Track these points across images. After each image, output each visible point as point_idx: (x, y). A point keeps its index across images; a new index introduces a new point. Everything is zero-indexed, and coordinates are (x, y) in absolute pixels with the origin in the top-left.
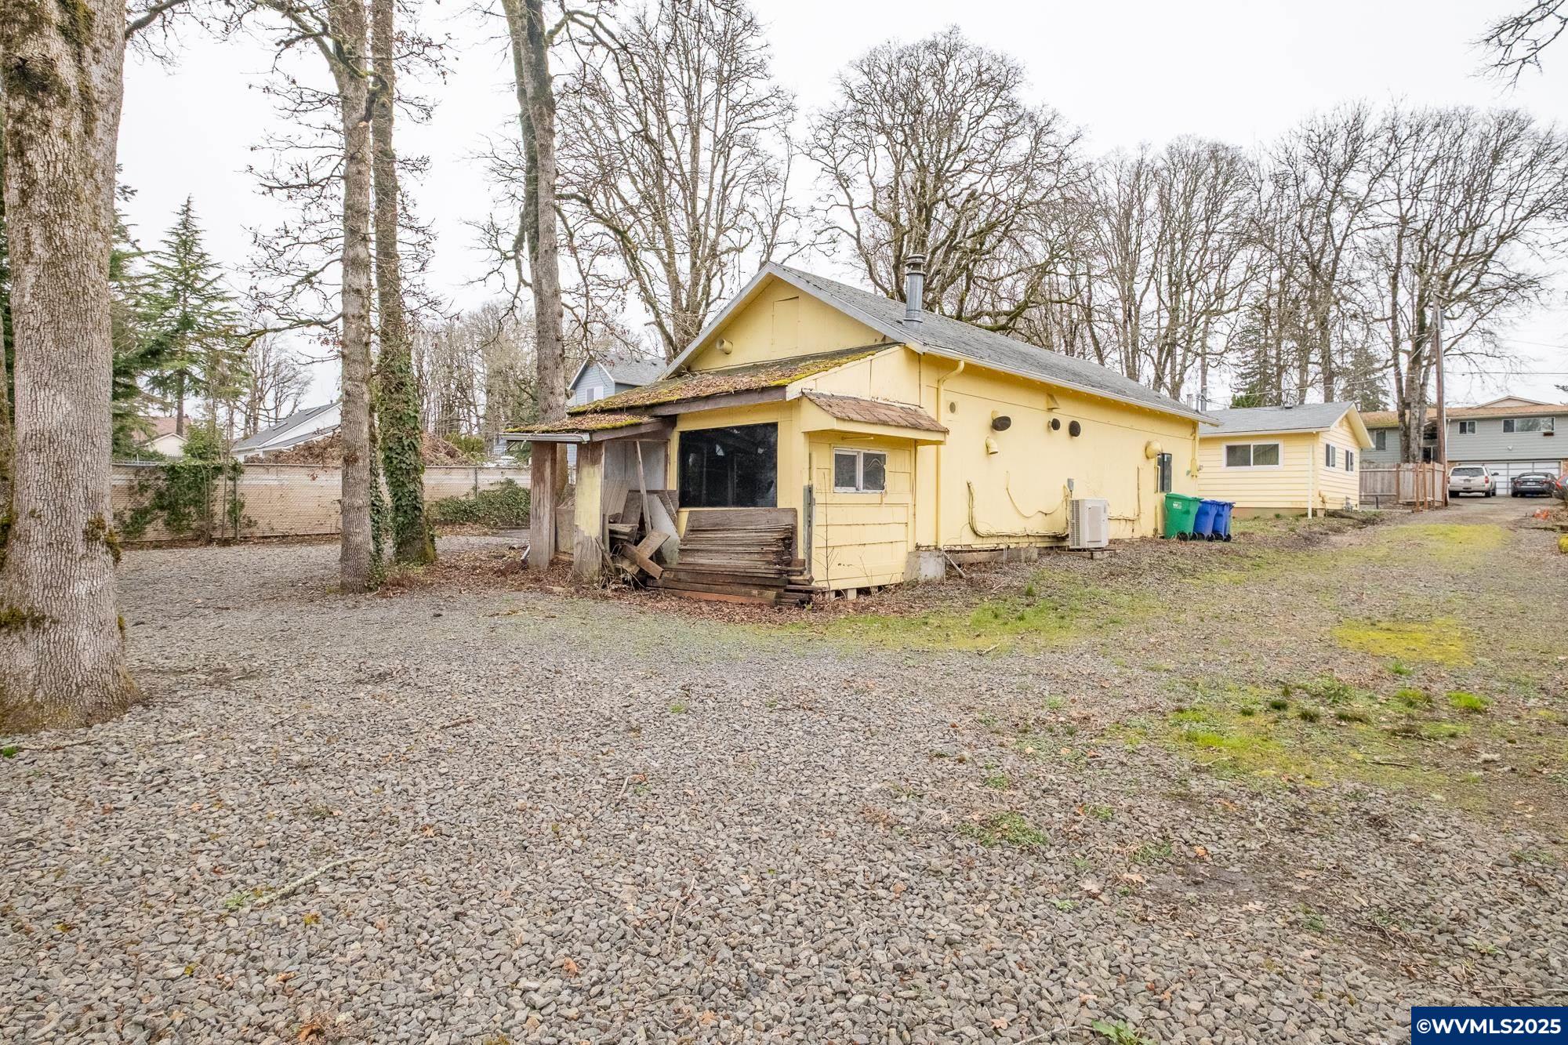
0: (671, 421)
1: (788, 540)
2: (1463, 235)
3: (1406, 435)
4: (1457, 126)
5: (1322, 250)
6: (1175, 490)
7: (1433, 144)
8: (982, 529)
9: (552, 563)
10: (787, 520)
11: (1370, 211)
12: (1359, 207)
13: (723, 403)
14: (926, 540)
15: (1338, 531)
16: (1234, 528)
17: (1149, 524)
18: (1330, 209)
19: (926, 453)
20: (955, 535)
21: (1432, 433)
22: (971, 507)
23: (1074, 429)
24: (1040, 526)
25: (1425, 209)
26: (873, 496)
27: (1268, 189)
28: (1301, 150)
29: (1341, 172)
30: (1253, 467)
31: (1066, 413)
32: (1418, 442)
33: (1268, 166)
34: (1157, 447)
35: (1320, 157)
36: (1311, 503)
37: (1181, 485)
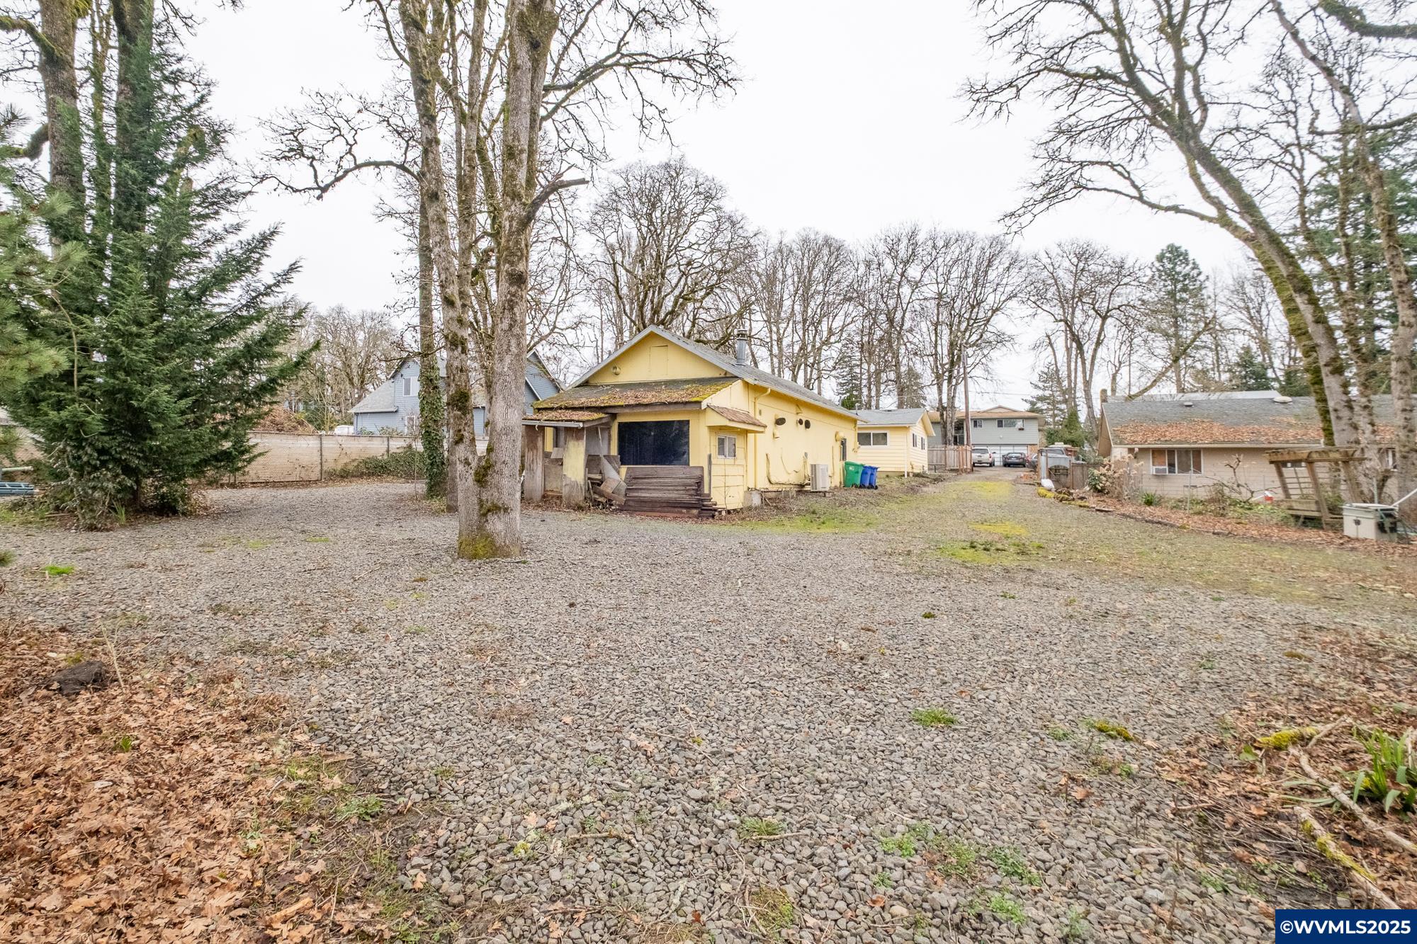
0: (614, 416)
1: (700, 483)
2: (973, 307)
3: (945, 427)
4: (968, 241)
5: (895, 309)
6: (849, 459)
7: (955, 251)
8: (773, 480)
9: (544, 497)
10: (698, 473)
11: (924, 289)
12: (916, 285)
13: (657, 409)
14: (752, 486)
15: (924, 485)
16: (878, 482)
17: (837, 480)
18: (900, 285)
19: (751, 436)
20: (763, 484)
21: (959, 426)
22: (768, 467)
23: (808, 425)
24: (794, 479)
25: (951, 290)
26: (730, 460)
27: (862, 269)
28: (882, 248)
29: (906, 263)
30: (872, 446)
31: (805, 415)
32: (951, 432)
33: (862, 255)
34: (842, 435)
35: (892, 252)
36: (906, 469)
37: (851, 458)
